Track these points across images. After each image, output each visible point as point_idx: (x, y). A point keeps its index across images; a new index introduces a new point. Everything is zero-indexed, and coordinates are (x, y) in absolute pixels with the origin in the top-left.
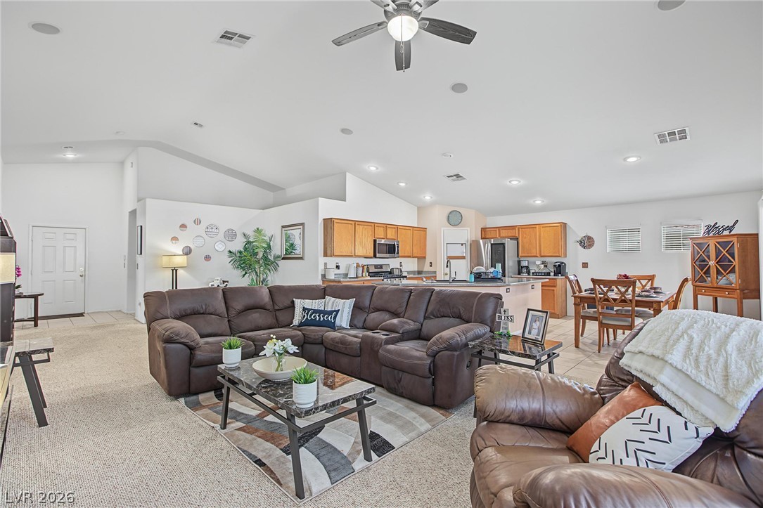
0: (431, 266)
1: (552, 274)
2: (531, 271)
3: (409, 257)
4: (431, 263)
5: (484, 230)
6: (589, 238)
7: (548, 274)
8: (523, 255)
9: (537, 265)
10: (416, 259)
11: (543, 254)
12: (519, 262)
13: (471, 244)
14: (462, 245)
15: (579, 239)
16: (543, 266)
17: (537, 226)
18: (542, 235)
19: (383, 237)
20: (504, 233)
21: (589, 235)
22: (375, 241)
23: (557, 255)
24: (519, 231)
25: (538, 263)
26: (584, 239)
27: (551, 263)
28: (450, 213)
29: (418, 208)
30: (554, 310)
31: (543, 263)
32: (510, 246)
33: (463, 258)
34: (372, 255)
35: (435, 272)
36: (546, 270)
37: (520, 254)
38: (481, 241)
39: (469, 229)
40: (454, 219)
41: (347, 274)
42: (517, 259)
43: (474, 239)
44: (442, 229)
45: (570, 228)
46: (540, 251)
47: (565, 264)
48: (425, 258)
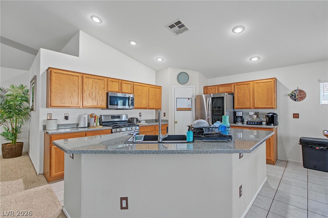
0: (165, 116)
1: (264, 123)
2: (246, 121)
3: (146, 108)
4: (165, 113)
5: (206, 88)
6: (301, 91)
7: (261, 123)
8: (238, 107)
9: (250, 115)
10: (154, 111)
11: (256, 106)
12: (235, 113)
13: (195, 99)
14: (189, 99)
15: (290, 93)
16: (256, 116)
17: (251, 83)
18: (256, 90)
19: (117, 90)
20: (222, 89)
21: (300, 88)
22: (107, 93)
23: (271, 106)
24: (234, 87)
25: (252, 113)
26: (295, 92)
27: (263, 114)
28: (180, 74)
29: (156, 71)
30: (270, 157)
31: (256, 114)
32: (227, 100)
33: (189, 109)
34: (105, 106)
35: (167, 121)
36: (258, 120)
37: (236, 106)
38: (204, 95)
39: (194, 87)
40: (183, 78)
41: (78, 124)
42: (232, 110)
43: (198, 95)
44: (173, 86)
45: (280, 83)
46: (254, 104)
47: (277, 115)
48: (160, 109)
